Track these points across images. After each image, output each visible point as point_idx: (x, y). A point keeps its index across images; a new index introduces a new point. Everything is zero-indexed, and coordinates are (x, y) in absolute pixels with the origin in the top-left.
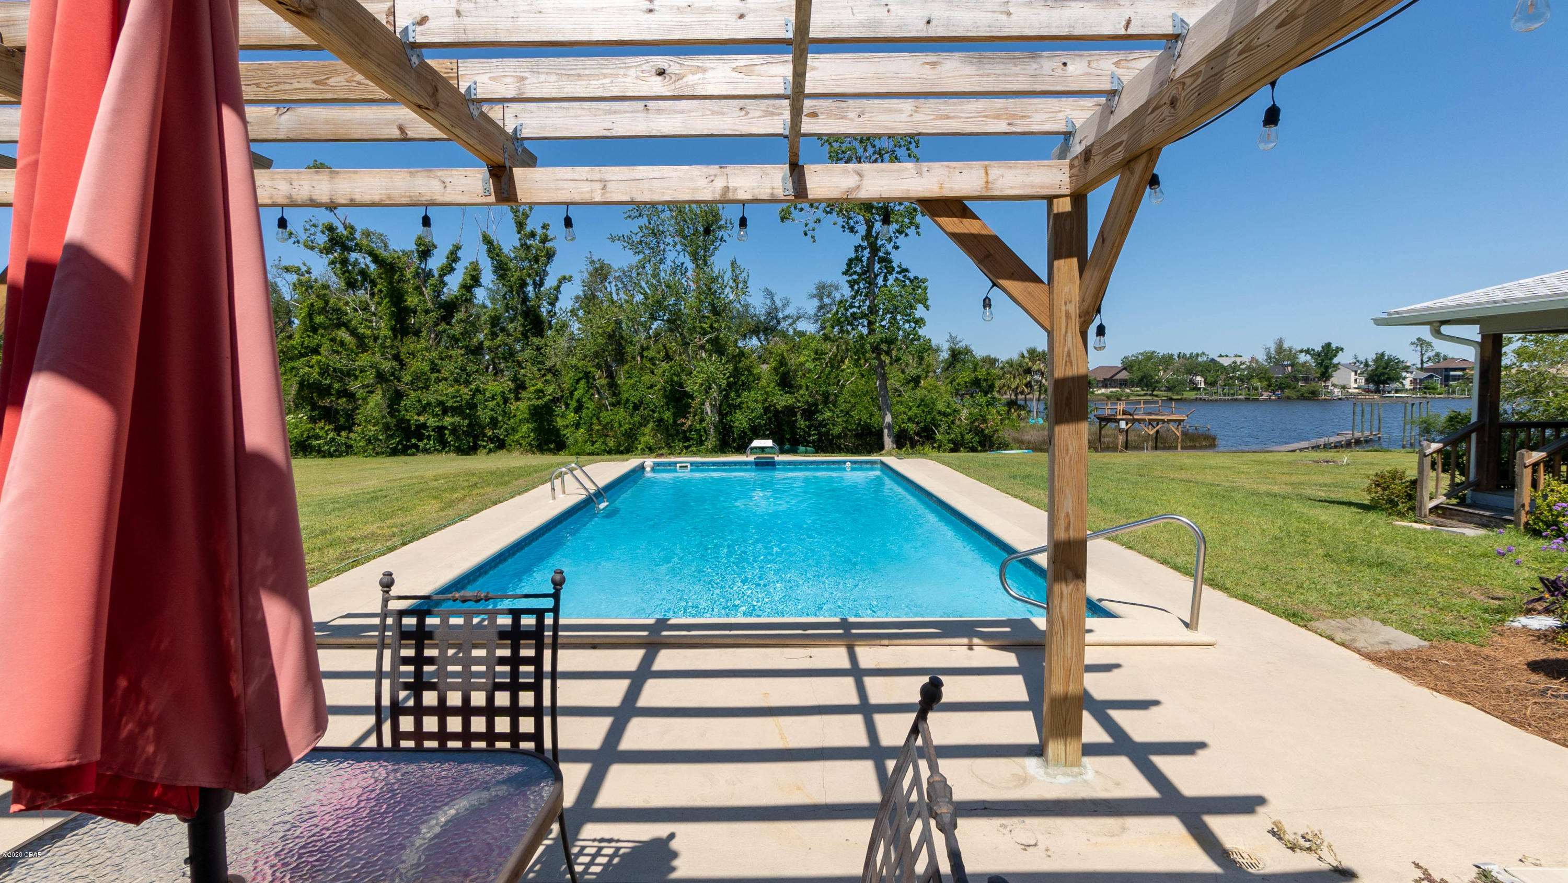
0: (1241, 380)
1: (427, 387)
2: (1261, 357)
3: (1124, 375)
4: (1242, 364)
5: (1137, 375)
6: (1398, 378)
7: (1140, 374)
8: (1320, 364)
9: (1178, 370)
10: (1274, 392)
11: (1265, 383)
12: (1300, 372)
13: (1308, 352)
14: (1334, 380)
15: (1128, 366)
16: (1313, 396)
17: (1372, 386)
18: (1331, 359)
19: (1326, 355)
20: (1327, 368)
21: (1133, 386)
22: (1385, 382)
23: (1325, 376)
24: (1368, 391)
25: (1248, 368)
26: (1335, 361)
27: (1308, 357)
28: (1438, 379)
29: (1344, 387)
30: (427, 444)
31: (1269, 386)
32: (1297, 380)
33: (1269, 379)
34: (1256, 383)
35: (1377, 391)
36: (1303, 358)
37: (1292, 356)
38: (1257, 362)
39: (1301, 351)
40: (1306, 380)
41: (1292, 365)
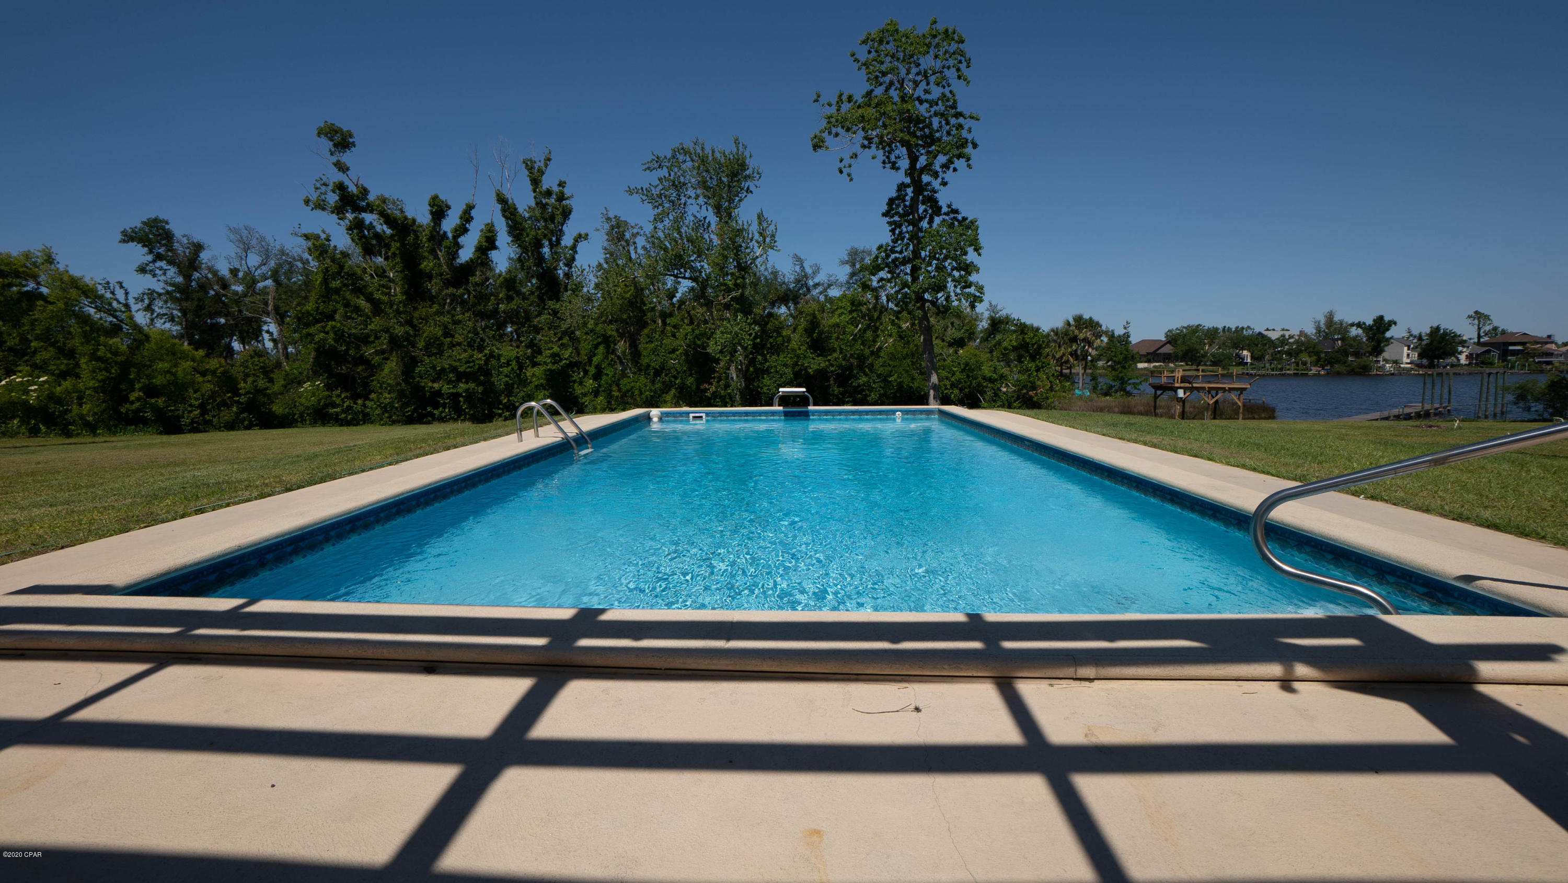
0: (1289, 353)
1: (441, 353)
2: (1310, 330)
3: (1168, 349)
4: (1291, 337)
5: (1181, 349)
6: (1454, 353)
7: (1184, 348)
8: (1370, 339)
9: (1224, 344)
10: (1323, 367)
11: (1314, 358)
12: (1351, 346)
13: (1359, 325)
14: (1386, 355)
15: (1173, 338)
16: (1363, 371)
17: (1425, 361)
18: (1384, 333)
19: (1378, 328)
20: (1379, 342)
21: (1177, 361)
22: (1439, 358)
23: (1377, 350)
24: (1420, 366)
25: (1297, 342)
26: (1388, 335)
27: (1360, 331)
28: (1495, 354)
29: (1396, 362)
30: (442, 412)
31: (1318, 360)
32: (1346, 354)
33: (1317, 354)
34: (1304, 357)
35: (1431, 366)
36: (1354, 331)
37: (1342, 329)
38: (1306, 335)
39: (1352, 325)
40: (1357, 354)
41: (1343, 339)
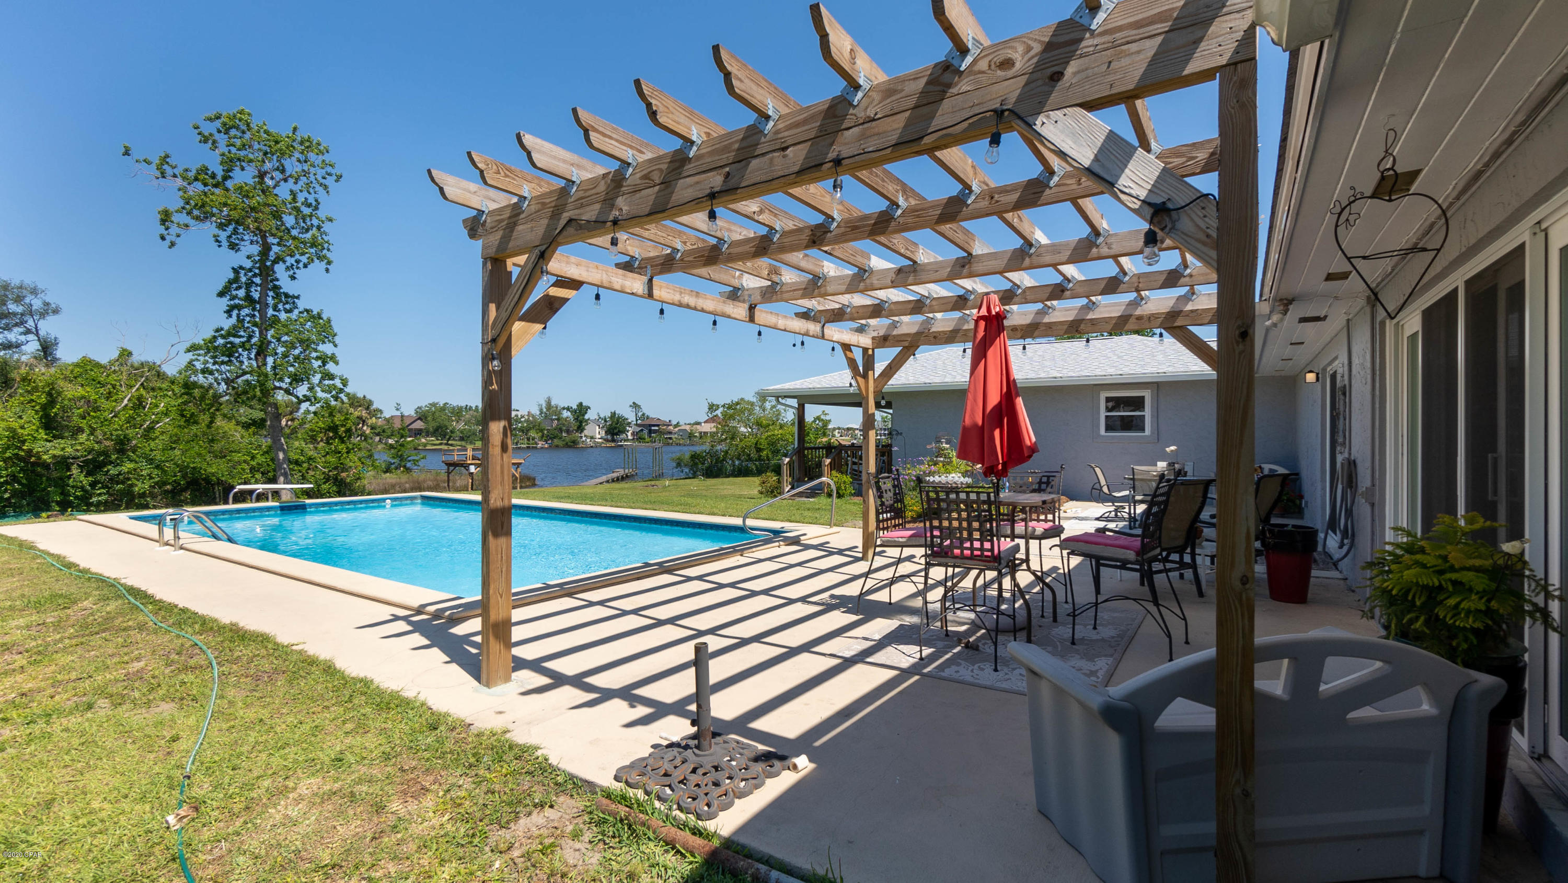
0: (522, 430)
2: (535, 411)
3: (419, 425)
4: (522, 417)
5: (432, 426)
6: (624, 431)
7: (435, 424)
8: (576, 419)
9: (469, 421)
10: (546, 441)
11: (540, 434)
12: (564, 425)
13: (568, 409)
14: (586, 432)
15: (422, 416)
16: (572, 445)
17: (609, 437)
18: (584, 415)
19: (580, 411)
20: (581, 422)
21: (428, 436)
22: (617, 434)
23: (580, 429)
24: (607, 440)
25: (527, 421)
26: (586, 417)
27: (569, 414)
28: (646, 432)
29: (592, 438)
31: (543, 436)
32: (561, 430)
33: (542, 431)
34: (532, 434)
35: (613, 441)
36: (566, 414)
37: (557, 411)
38: (533, 416)
39: (564, 408)
40: (568, 431)
41: (558, 419)
